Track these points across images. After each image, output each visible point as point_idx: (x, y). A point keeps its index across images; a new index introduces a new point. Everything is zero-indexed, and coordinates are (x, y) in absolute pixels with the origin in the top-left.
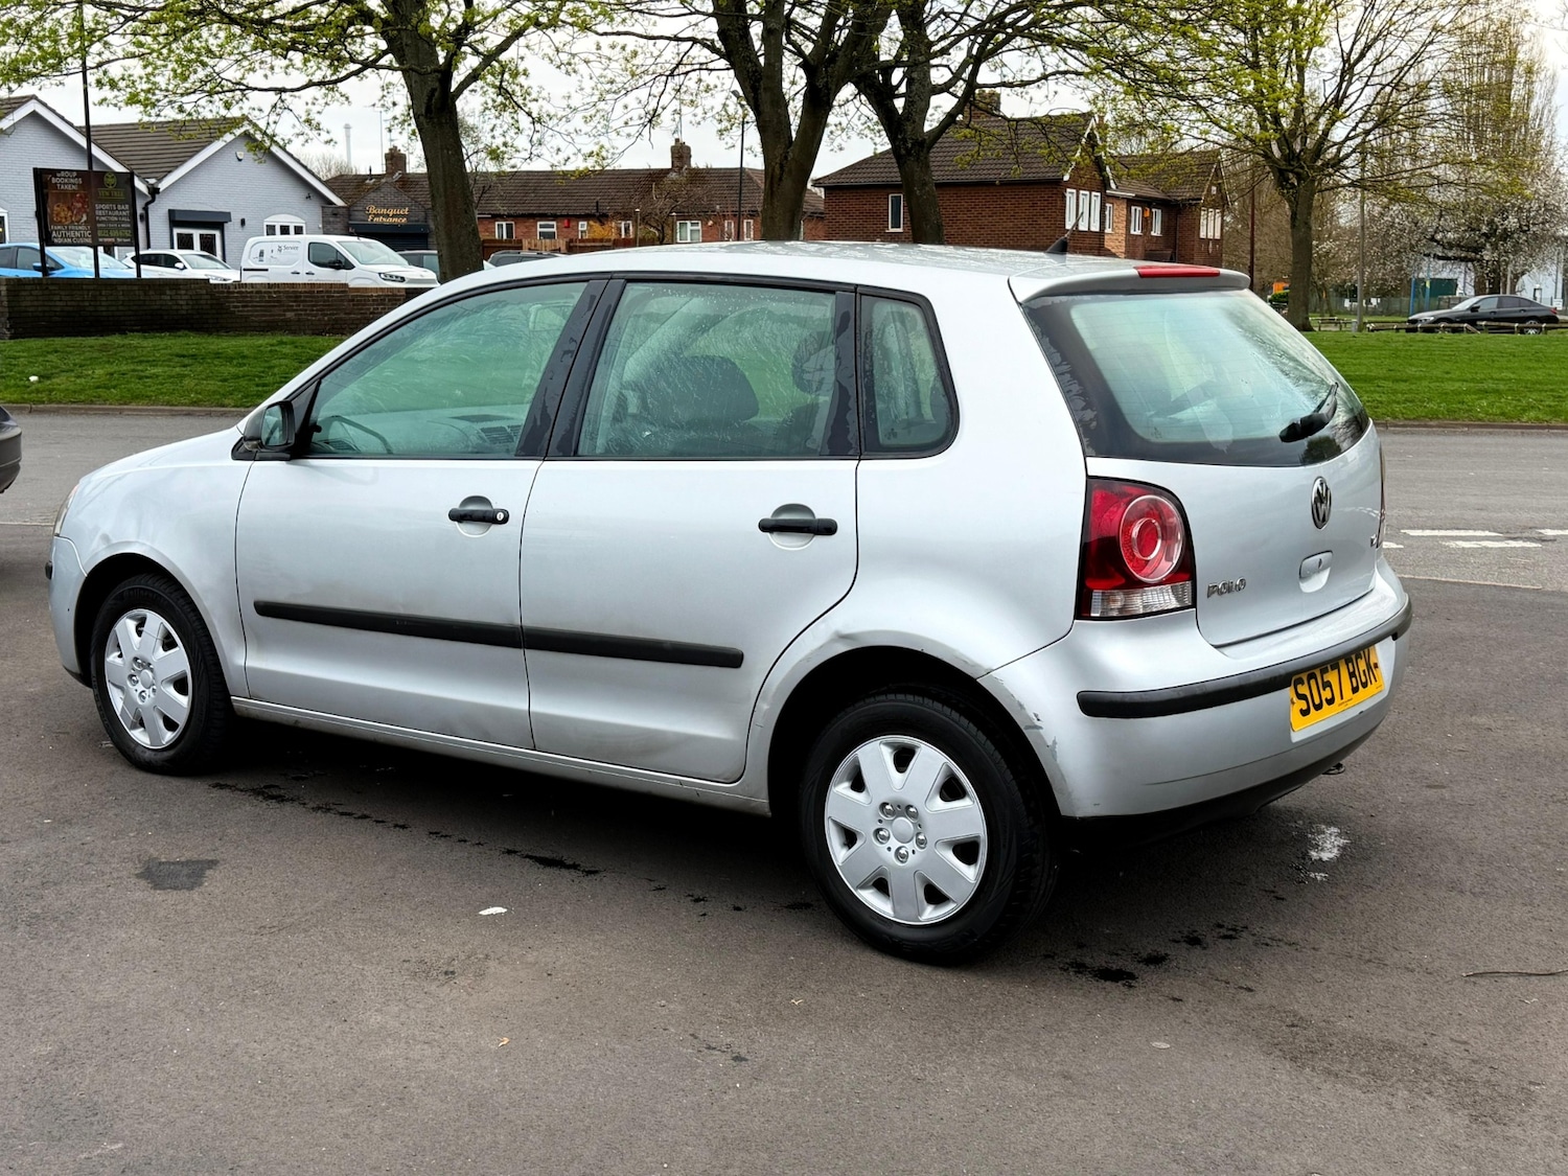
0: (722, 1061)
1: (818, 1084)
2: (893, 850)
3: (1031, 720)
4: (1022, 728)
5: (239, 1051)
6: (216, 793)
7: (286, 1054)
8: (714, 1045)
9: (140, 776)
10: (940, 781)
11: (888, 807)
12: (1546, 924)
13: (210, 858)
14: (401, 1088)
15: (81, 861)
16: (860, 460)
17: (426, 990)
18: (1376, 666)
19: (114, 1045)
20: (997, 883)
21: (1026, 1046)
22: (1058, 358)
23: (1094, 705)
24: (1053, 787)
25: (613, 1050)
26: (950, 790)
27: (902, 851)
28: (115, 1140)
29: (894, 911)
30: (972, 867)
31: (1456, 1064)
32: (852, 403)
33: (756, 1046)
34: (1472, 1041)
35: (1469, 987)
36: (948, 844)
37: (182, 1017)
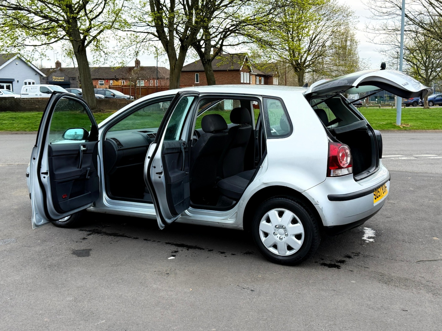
0: (249, 292)
1: (275, 295)
2: (279, 237)
3: (316, 202)
4: (314, 205)
5: (123, 296)
6: (81, 232)
7: (136, 296)
8: (244, 288)
10: (291, 219)
11: (277, 226)
13: (89, 248)
14: (170, 302)
15: (54, 251)
17: (164, 278)
18: (386, 187)
20: (307, 245)
21: (321, 284)
24: (322, 219)
25: (220, 290)
26: (294, 221)
27: (281, 237)
28: (102, 320)
29: (279, 252)
30: (300, 241)
31: (424, 282)
33: (255, 287)
34: (424, 277)
35: (418, 264)
36: (294, 235)
37: (104, 288)
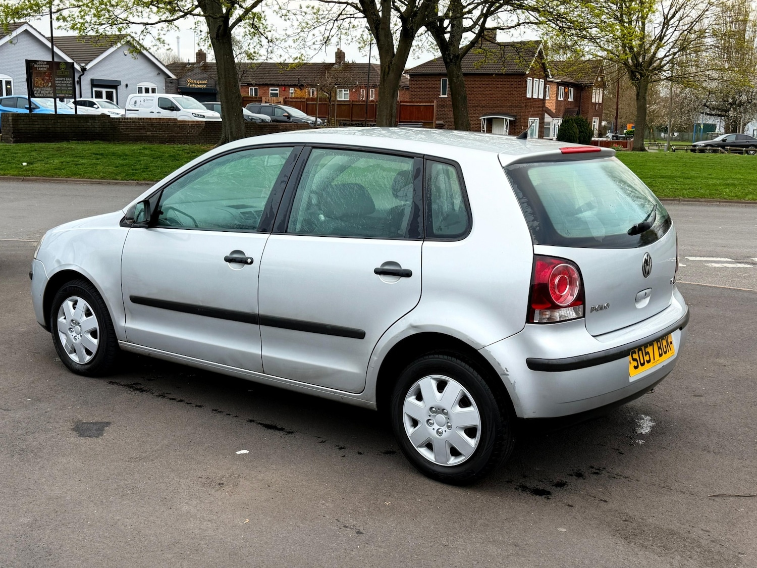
0: (351, 533)
1: (397, 547)
2: (436, 430)
3: (504, 371)
4: (499, 374)
5: (119, 523)
6: (111, 387)
7: (142, 525)
8: (347, 525)
9: (74, 376)
10: (459, 398)
11: (434, 409)
12: (749, 469)
13: (107, 421)
14: (197, 544)
15: (45, 421)
16: (424, 241)
17: (209, 493)
18: (671, 343)
19: (60, 519)
20: (485, 449)
21: (497, 529)
22: (521, 195)
23: (534, 365)
24: (514, 403)
25: (298, 527)
26: (464, 402)
27: (440, 430)
29: (435, 459)
30: (473, 440)
31: (704, 542)
32: (421, 213)
33: (367, 526)
34: (711, 530)
35: (711, 502)
36: (462, 428)
37: (93, 505)
